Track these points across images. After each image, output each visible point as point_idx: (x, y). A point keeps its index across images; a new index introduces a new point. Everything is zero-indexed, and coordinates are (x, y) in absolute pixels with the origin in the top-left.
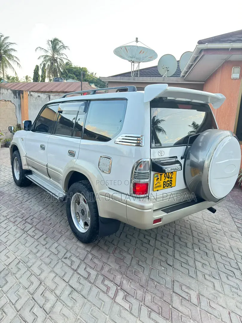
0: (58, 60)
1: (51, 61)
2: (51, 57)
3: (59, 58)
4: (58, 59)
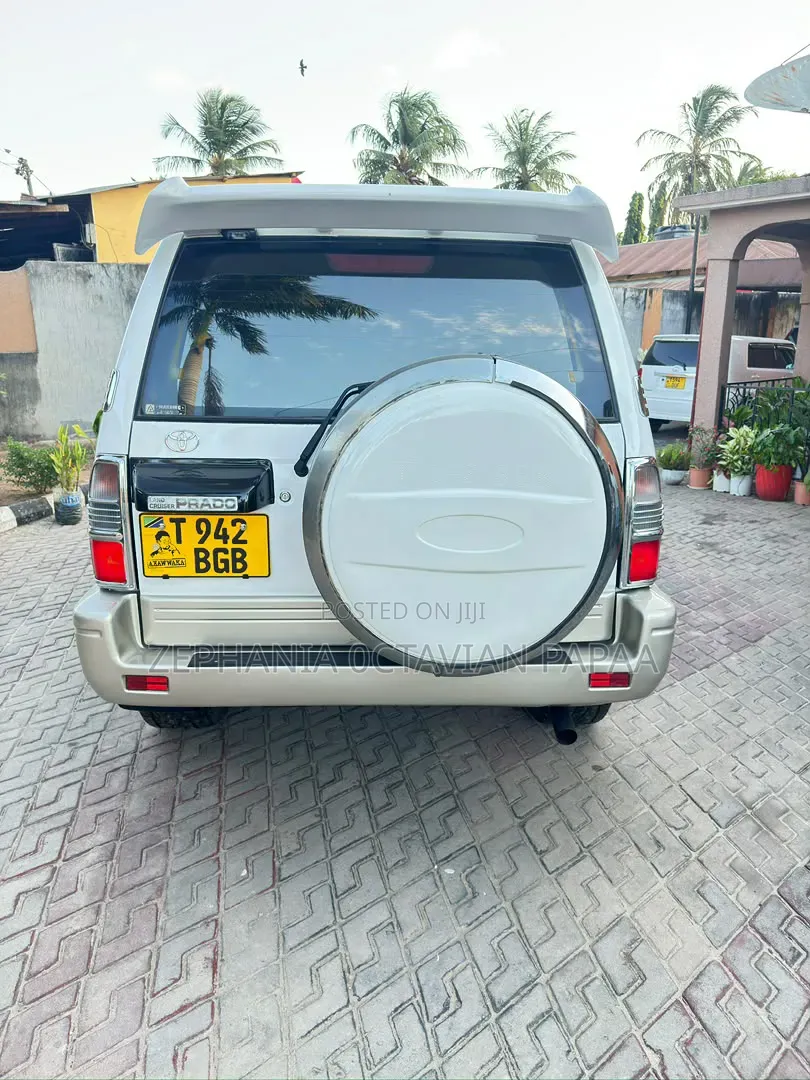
0: (713, 162)
1: (684, 168)
2: (689, 155)
3: (717, 153)
4: (712, 158)
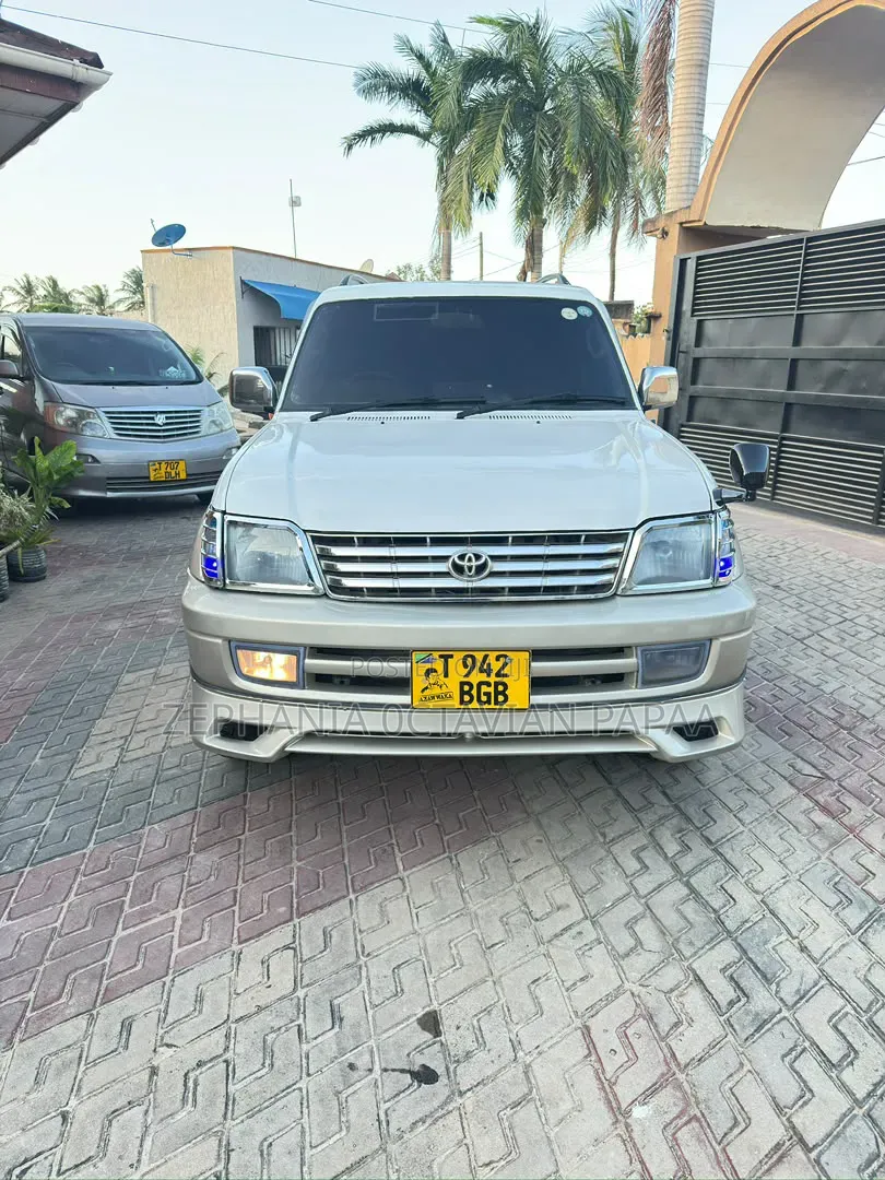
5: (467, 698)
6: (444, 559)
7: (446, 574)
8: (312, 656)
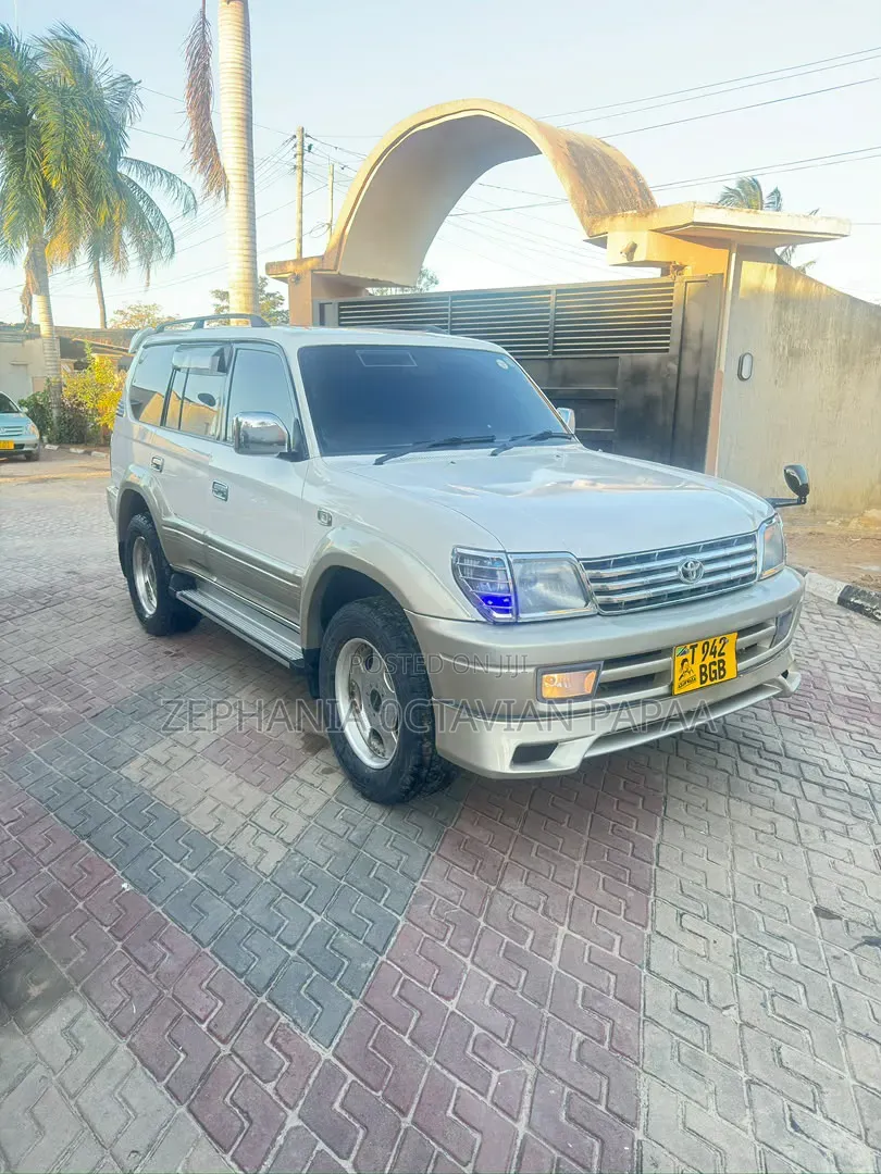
5: (704, 678)
6: (674, 568)
7: (677, 581)
8: (606, 668)
